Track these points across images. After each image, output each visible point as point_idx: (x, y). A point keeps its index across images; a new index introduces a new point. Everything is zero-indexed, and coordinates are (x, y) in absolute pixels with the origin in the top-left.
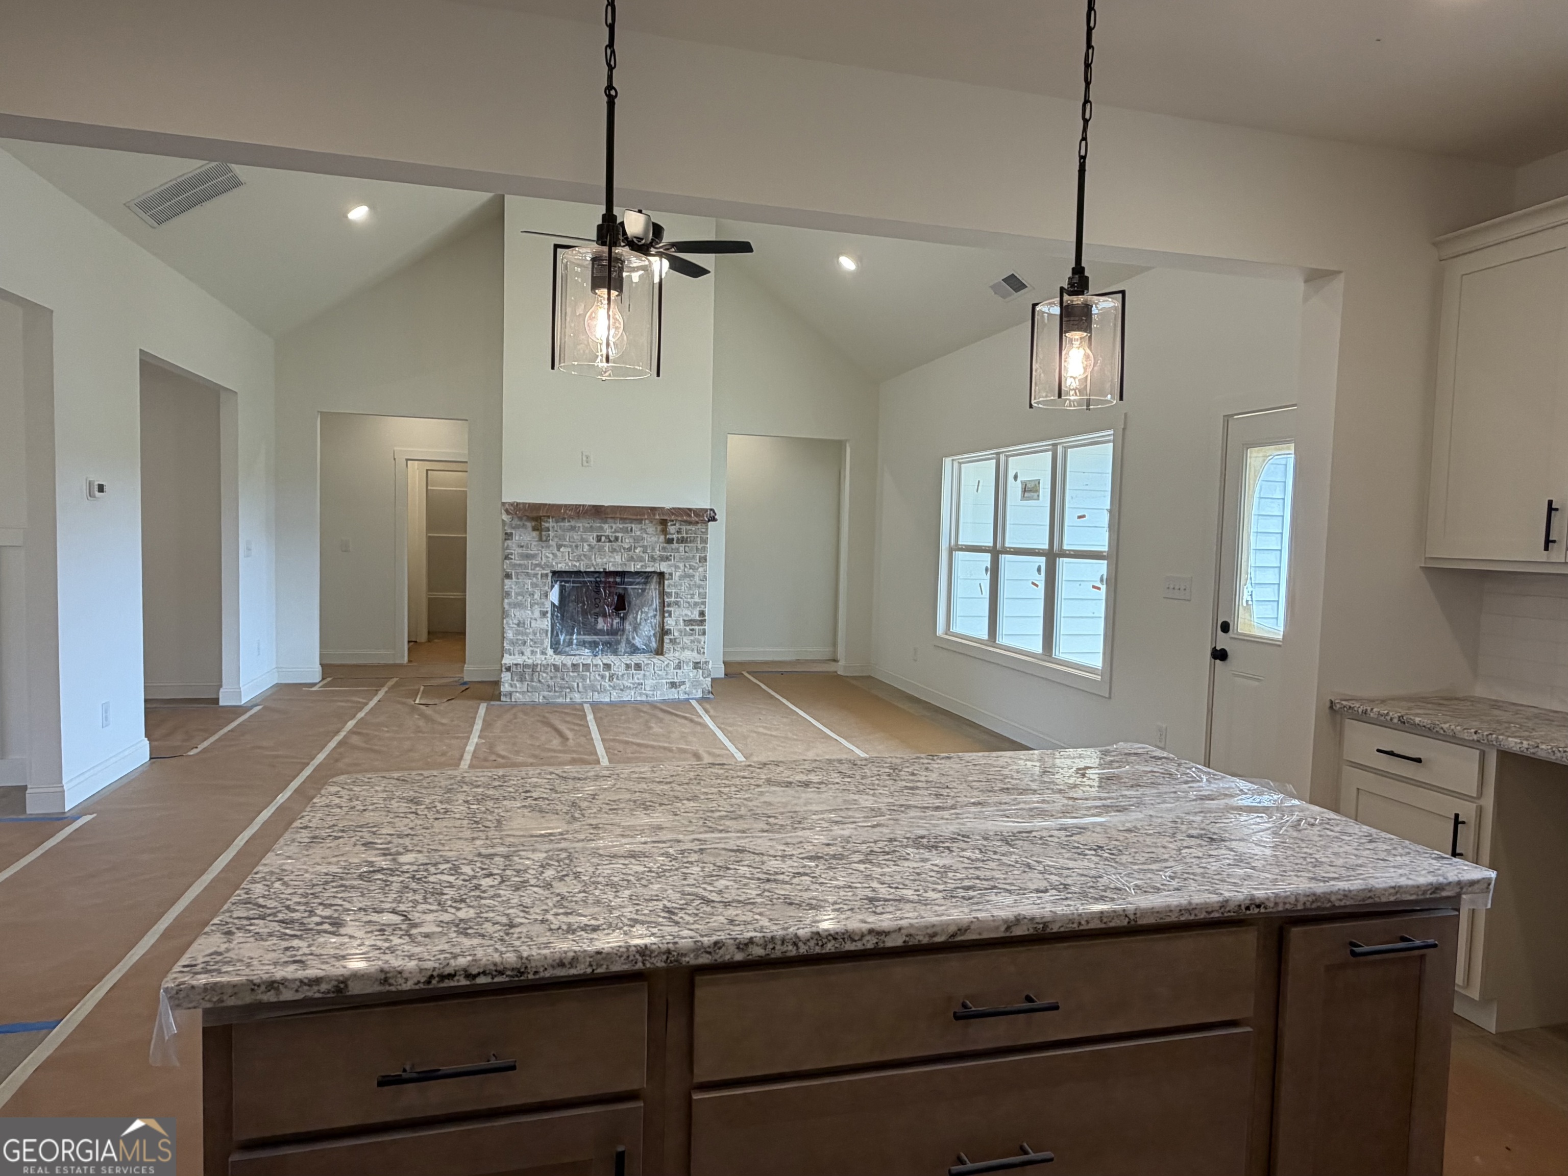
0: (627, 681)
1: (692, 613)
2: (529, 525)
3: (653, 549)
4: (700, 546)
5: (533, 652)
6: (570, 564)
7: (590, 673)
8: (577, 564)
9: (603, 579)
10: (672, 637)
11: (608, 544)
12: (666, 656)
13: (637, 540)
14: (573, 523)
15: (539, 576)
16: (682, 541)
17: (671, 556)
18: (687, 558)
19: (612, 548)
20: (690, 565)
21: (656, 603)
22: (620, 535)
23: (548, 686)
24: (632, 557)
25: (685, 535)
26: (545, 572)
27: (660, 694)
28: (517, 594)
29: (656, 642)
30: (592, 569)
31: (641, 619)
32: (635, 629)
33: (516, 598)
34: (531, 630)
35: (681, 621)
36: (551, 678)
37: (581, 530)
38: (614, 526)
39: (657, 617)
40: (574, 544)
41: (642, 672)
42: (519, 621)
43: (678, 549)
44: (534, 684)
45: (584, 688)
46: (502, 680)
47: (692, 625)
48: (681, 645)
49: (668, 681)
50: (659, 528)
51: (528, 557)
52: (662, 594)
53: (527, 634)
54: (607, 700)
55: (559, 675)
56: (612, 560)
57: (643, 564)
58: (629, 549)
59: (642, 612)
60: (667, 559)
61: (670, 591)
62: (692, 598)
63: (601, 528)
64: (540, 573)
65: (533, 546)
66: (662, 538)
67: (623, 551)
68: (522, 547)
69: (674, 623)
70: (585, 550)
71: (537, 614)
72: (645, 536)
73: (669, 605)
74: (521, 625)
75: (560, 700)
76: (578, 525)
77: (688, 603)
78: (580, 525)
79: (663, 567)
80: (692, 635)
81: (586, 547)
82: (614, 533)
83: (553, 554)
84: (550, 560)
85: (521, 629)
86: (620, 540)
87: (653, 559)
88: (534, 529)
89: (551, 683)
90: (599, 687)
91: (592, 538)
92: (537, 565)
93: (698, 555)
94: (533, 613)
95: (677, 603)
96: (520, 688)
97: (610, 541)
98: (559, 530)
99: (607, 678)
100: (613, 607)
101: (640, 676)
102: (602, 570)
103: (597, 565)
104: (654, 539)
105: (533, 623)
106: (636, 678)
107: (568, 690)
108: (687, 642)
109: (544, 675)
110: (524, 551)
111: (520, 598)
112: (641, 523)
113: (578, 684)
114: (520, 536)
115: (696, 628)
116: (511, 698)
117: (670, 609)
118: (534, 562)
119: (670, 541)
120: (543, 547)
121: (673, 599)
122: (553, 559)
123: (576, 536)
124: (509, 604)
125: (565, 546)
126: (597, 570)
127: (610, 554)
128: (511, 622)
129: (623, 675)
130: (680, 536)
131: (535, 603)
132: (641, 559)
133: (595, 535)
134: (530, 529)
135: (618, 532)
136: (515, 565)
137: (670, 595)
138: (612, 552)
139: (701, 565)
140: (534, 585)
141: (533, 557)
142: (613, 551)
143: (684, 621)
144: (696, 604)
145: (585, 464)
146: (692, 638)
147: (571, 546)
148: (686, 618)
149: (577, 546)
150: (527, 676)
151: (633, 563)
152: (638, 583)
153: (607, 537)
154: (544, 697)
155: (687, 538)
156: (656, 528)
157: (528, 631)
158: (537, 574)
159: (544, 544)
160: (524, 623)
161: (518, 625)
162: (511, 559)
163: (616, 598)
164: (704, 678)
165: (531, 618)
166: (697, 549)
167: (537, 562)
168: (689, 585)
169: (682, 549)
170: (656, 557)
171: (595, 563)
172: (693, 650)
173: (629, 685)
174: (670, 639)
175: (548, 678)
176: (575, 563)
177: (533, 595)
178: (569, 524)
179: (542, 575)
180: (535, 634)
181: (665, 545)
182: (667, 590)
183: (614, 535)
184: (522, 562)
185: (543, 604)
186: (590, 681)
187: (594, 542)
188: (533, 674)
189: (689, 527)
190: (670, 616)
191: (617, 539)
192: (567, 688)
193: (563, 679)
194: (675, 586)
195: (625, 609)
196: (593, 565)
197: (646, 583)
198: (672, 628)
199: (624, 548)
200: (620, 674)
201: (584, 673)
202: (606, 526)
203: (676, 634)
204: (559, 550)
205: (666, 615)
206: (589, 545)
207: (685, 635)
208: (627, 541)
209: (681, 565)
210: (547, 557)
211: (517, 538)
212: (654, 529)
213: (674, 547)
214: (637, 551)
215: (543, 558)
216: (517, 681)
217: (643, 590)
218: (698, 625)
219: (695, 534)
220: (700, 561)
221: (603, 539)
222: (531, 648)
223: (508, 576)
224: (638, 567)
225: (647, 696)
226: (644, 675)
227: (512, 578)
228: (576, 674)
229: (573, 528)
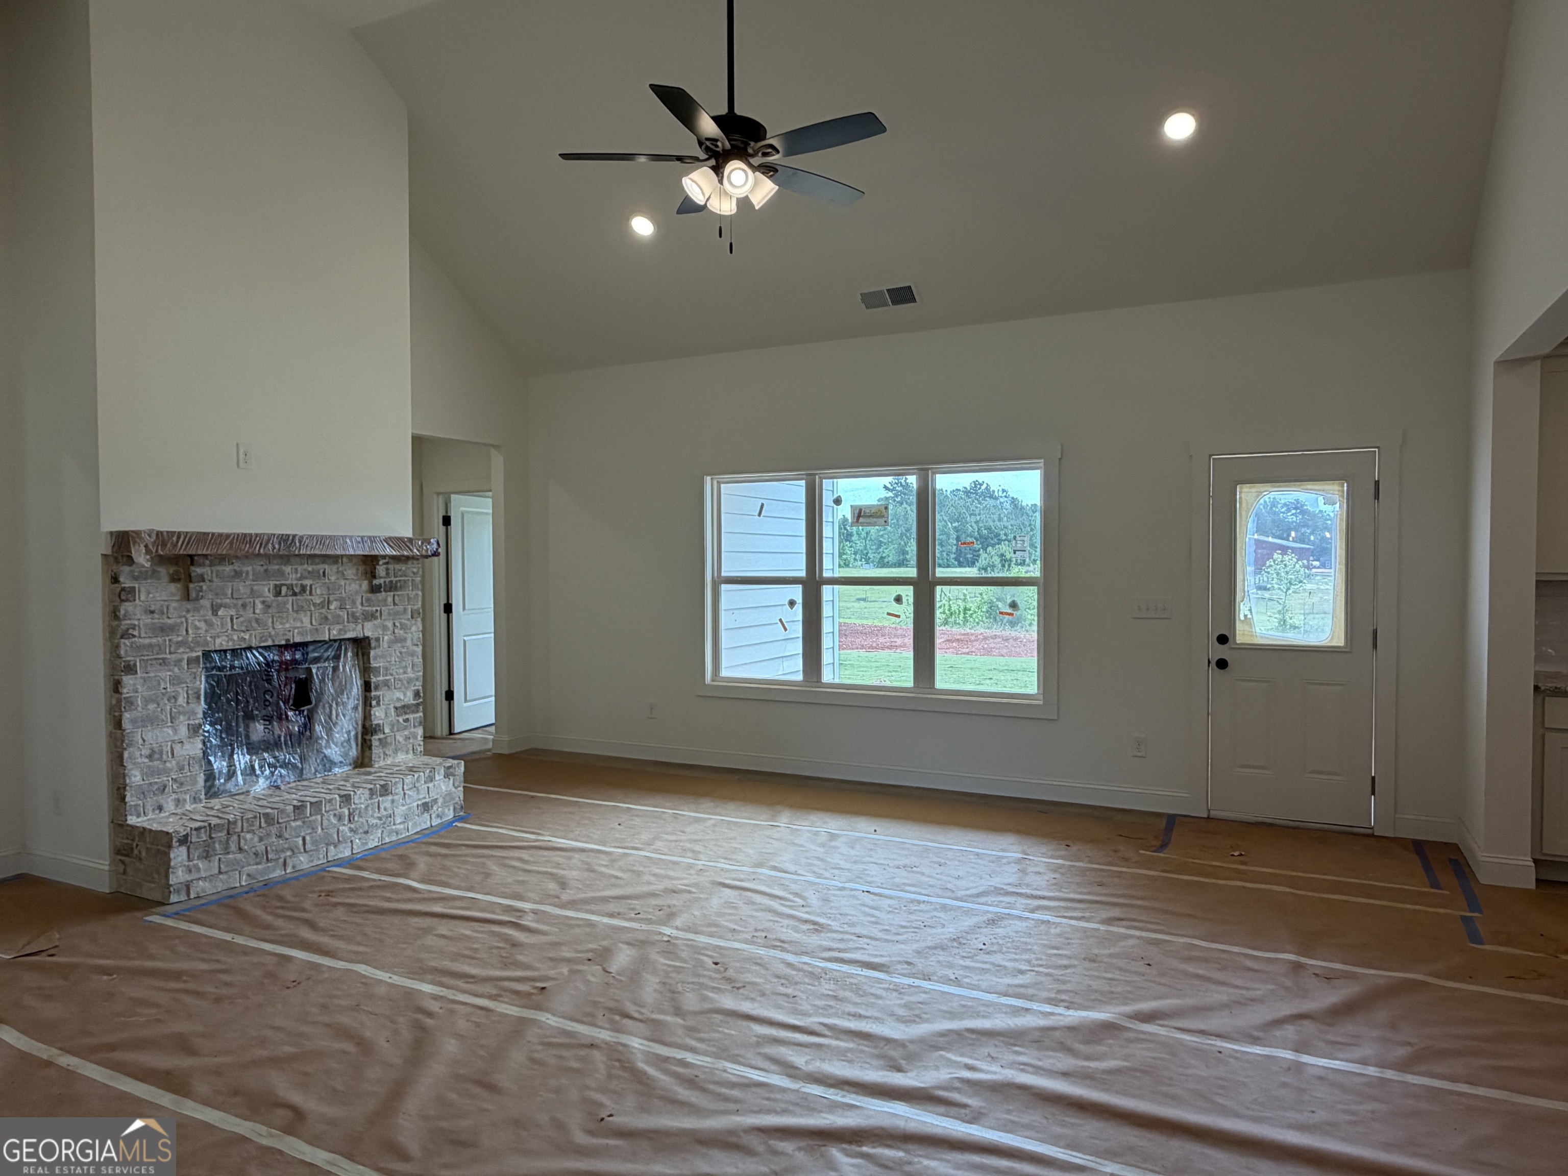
0: (372, 816)
1: (405, 695)
2: (163, 571)
3: (354, 602)
4: (412, 594)
5: (178, 802)
6: (235, 638)
7: (322, 816)
8: (247, 637)
9: (276, 658)
10: (382, 736)
11: (290, 599)
12: (377, 766)
13: (331, 589)
14: (237, 566)
15: (184, 664)
16: (392, 587)
17: (377, 610)
18: (397, 613)
19: (298, 605)
20: (401, 623)
21: (356, 688)
22: (308, 582)
23: (256, 854)
24: (326, 618)
25: (392, 579)
26: (194, 654)
27: (412, 826)
28: (147, 701)
29: (357, 750)
30: (270, 643)
31: (337, 715)
32: (329, 732)
33: (145, 707)
34: (174, 762)
35: (393, 710)
36: (261, 840)
37: (251, 577)
38: (300, 568)
39: (360, 709)
40: (240, 602)
41: (390, 798)
42: (153, 751)
43: (385, 600)
44: (230, 856)
45: (315, 842)
46: (172, 864)
47: (406, 713)
48: (393, 747)
49: (420, 803)
50: (361, 568)
51: (164, 630)
52: (366, 670)
53: (167, 772)
54: (347, 853)
55: (274, 830)
56: (299, 624)
57: (341, 627)
58: (322, 605)
59: (337, 704)
60: (371, 617)
61: (377, 665)
62: (405, 673)
63: (281, 573)
64: (185, 657)
65: (171, 610)
66: (365, 585)
67: (313, 608)
68: (152, 612)
69: (383, 716)
70: (257, 611)
71: (183, 731)
72: (343, 583)
73: (377, 688)
74: (156, 756)
75: (278, 873)
76: (245, 569)
77: (400, 680)
78: (250, 568)
79: (369, 630)
80: (406, 728)
81: (259, 606)
82: (299, 579)
83: (206, 621)
84: (202, 632)
85: (156, 763)
86: (308, 592)
87: (354, 618)
88: (174, 579)
89: (261, 848)
90: (335, 836)
91: (266, 589)
92: (179, 644)
93: (409, 607)
94: (175, 731)
95: (386, 683)
96: (205, 870)
97: (295, 594)
98: (215, 579)
99: (347, 818)
100: (291, 702)
101: (388, 805)
102: (283, 642)
103: (277, 634)
104: (354, 586)
105: (177, 748)
106: (382, 810)
107: (289, 853)
108: (401, 739)
109: (249, 836)
110: (157, 620)
111: (151, 707)
112: (336, 562)
113: (304, 840)
114: (149, 593)
115: (411, 716)
116: (188, 894)
117: (377, 693)
118: (175, 639)
119: (375, 589)
120: (188, 611)
121: (381, 678)
122: (206, 631)
123: (243, 588)
124: (133, 721)
125: (226, 606)
126: (277, 643)
127: (295, 615)
128: (138, 754)
129: (367, 807)
130: (388, 580)
131: (180, 713)
132: (338, 620)
133: (272, 583)
134: (166, 579)
135: (306, 578)
136: (140, 648)
137: (377, 671)
138: (297, 612)
139: (413, 622)
140: (176, 680)
141: (172, 629)
142: (299, 610)
143: (396, 708)
144: (410, 681)
145: (242, 465)
146: (406, 733)
147: (235, 605)
148: (398, 705)
149: (244, 606)
150: (217, 846)
151: (327, 627)
152: (327, 659)
153: (290, 587)
154: (248, 875)
155: (396, 582)
156: (357, 569)
157: (168, 765)
158: (181, 660)
159: (190, 606)
160: (161, 753)
161: (150, 757)
162: (134, 636)
163: (293, 686)
164: (456, 788)
165: (173, 741)
166: (409, 599)
167: (180, 639)
168: (401, 653)
169: (390, 599)
170: (358, 614)
171: (273, 633)
172: (407, 752)
173: (375, 821)
174: (379, 739)
175: (256, 839)
176: (242, 634)
177: (175, 698)
178: (231, 567)
179: (189, 661)
180: (181, 769)
181: (369, 595)
182: (374, 664)
183: (300, 582)
184: (154, 641)
185: (194, 713)
186: (322, 829)
187: (269, 596)
188: (228, 840)
189: (398, 567)
190: (378, 704)
191: (303, 589)
192: (288, 849)
193: (280, 836)
194: (383, 657)
195: (311, 703)
196: (270, 636)
197: (337, 657)
198: (381, 722)
199: (314, 605)
200: (363, 806)
201: (313, 818)
202: (288, 569)
203: (387, 730)
204: (215, 612)
205: (374, 703)
206: (263, 602)
207: (398, 731)
208: (318, 592)
209: (390, 624)
210: (197, 628)
211: (143, 598)
212: (354, 571)
213: (380, 598)
214: (332, 607)
215: (190, 631)
216: (199, 858)
217: (335, 669)
218: (413, 712)
219: (406, 576)
220: (412, 617)
221: (284, 590)
222: (174, 796)
223: (130, 669)
224: (335, 632)
225: (397, 834)
226: (393, 801)
227: (136, 673)
228: (299, 823)
229: (238, 574)
